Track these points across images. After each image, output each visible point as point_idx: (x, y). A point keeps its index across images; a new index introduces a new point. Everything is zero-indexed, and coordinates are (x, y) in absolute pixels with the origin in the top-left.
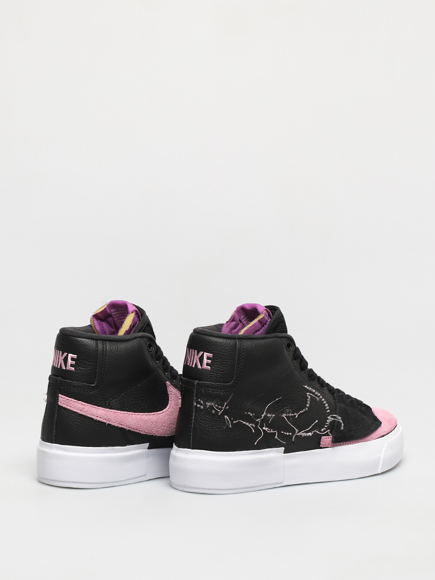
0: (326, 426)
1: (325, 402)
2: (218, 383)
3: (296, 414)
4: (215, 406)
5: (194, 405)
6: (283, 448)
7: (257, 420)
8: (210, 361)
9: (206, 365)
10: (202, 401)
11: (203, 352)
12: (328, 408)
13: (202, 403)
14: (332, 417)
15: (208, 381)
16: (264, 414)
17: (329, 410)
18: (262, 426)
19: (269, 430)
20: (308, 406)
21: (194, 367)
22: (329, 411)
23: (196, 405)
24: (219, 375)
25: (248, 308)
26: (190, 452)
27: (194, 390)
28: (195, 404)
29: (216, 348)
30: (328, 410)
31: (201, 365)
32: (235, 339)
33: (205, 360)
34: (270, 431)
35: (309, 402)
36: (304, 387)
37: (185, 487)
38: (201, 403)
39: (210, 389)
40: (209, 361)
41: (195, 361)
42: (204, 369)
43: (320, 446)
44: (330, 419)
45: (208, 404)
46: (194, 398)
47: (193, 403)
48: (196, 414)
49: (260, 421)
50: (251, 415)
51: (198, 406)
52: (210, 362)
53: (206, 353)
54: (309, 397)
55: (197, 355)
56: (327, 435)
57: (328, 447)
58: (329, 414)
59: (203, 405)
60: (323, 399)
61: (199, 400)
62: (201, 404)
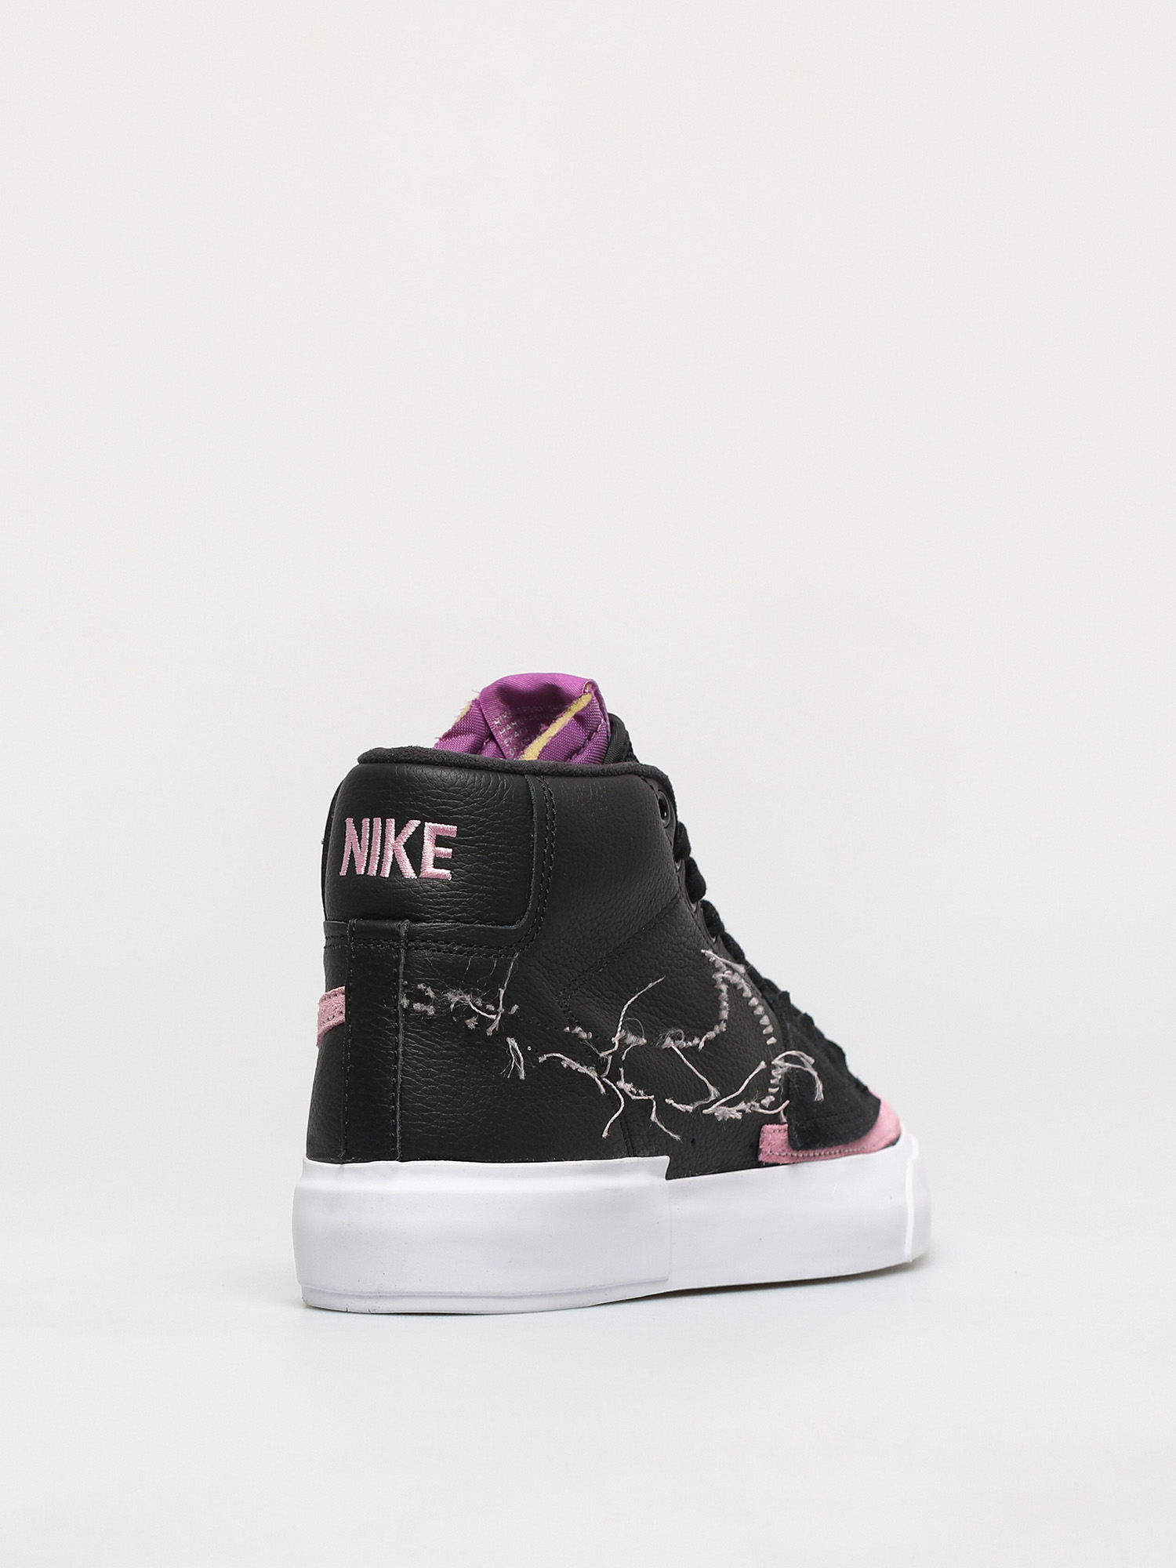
0: (774, 1090)
1: (760, 1010)
2: (481, 924)
3: (696, 1041)
4: (474, 1005)
5: (402, 1006)
6: (665, 1160)
7: (602, 1055)
8: (446, 852)
9: (435, 867)
10: (429, 989)
11: (419, 822)
12: (770, 1029)
13: (431, 994)
14: (787, 1059)
15: (445, 919)
16: (618, 1034)
17: (773, 1038)
18: (614, 1077)
19: (636, 1092)
20: (725, 1014)
21: (387, 876)
22: (772, 1041)
23: (411, 1005)
24: (480, 898)
25: (523, 686)
26: (395, 1170)
27: (398, 953)
28: (405, 1002)
29: (467, 804)
30: (769, 1036)
31: (417, 865)
32: (522, 773)
33: (429, 850)
34: (636, 1095)
35: (725, 1004)
36: (704, 954)
37: (380, 1296)
38: (429, 997)
39: (454, 945)
40: (443, 850)
41: (390, 854)
42: (428, 879)
43: (760, 1159)
44: (781, 1066)
45: (453, 997)
46: (401, 980)
47: (397, 1000)
48: (409, 1037)
49: (611, 1057)
50: (584, 1035)
51: (417, 1006)
52: (448, 854)
53: (430, 824)
54: (724, 987)
55: (396, 835)
56: (775, 1119)
57: (778, 1162)
58: (775, 1051)
59: (434, 1005)
60: (754, 999)
61: (421, 986)
62: (426, 1000)
